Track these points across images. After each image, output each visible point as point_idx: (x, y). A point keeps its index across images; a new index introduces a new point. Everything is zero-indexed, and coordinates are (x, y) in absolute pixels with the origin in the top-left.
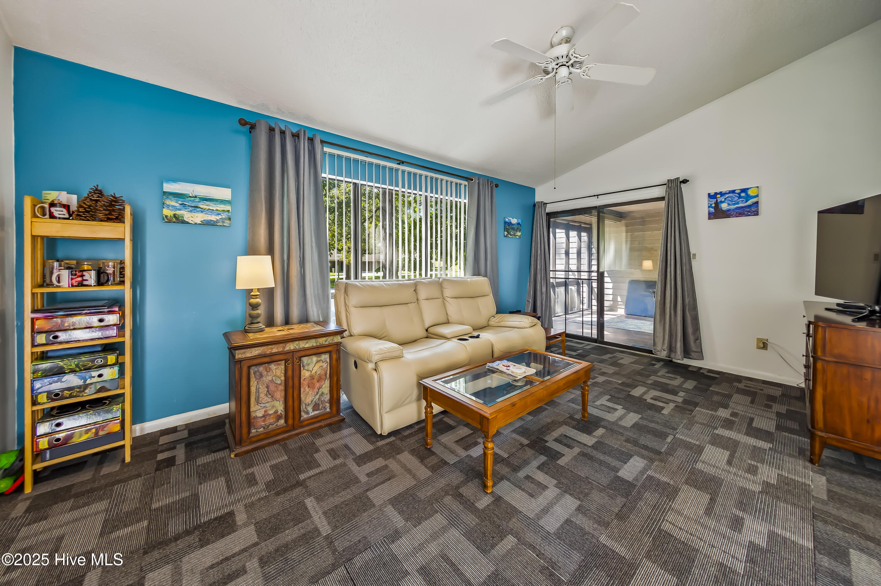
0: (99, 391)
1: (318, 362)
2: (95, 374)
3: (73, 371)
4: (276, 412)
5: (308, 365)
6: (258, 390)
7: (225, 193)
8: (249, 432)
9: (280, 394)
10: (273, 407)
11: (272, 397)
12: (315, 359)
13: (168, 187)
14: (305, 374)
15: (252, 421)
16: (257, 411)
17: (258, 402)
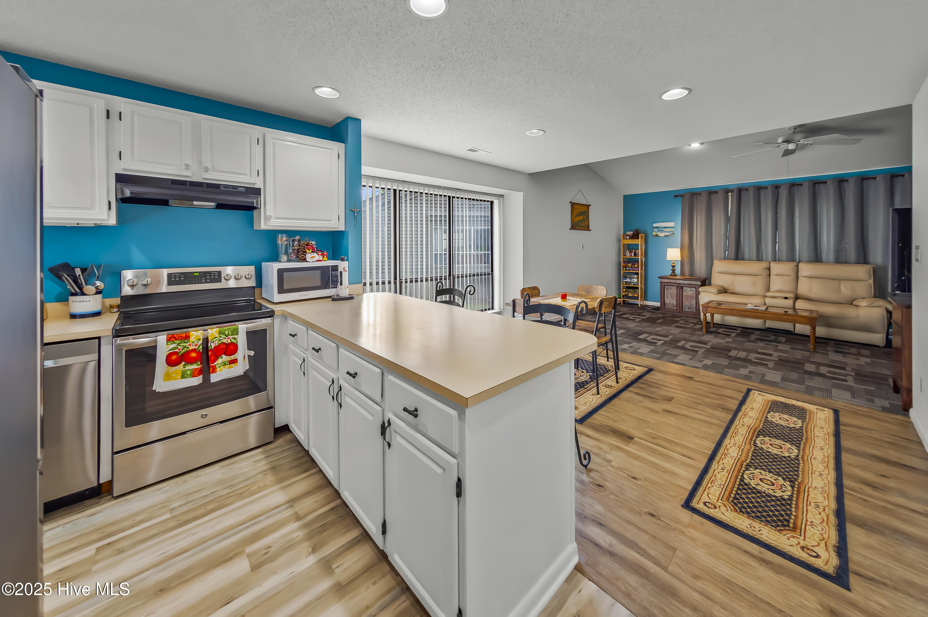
0: (634, 285)
1: (690, 290)
2: (633, 279)
3: (629, 278)
4: (673, 304)
5: (686, 290)
6: (667, 294)
7: (672, 224)
8: (664, 307)
9: (675, 298)
10: (672, 302)
11: (672, 298)
12: (689, 289)
13: (655, 225)
14: (684, 294)
15: (665, 304)
16: (667, 301)
17: (667, 298)
